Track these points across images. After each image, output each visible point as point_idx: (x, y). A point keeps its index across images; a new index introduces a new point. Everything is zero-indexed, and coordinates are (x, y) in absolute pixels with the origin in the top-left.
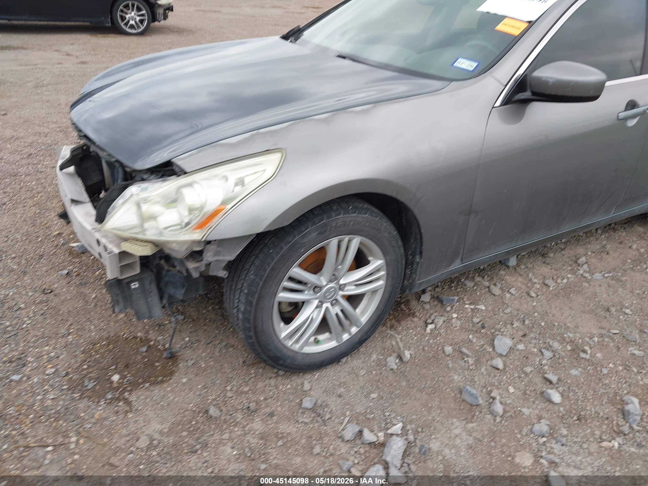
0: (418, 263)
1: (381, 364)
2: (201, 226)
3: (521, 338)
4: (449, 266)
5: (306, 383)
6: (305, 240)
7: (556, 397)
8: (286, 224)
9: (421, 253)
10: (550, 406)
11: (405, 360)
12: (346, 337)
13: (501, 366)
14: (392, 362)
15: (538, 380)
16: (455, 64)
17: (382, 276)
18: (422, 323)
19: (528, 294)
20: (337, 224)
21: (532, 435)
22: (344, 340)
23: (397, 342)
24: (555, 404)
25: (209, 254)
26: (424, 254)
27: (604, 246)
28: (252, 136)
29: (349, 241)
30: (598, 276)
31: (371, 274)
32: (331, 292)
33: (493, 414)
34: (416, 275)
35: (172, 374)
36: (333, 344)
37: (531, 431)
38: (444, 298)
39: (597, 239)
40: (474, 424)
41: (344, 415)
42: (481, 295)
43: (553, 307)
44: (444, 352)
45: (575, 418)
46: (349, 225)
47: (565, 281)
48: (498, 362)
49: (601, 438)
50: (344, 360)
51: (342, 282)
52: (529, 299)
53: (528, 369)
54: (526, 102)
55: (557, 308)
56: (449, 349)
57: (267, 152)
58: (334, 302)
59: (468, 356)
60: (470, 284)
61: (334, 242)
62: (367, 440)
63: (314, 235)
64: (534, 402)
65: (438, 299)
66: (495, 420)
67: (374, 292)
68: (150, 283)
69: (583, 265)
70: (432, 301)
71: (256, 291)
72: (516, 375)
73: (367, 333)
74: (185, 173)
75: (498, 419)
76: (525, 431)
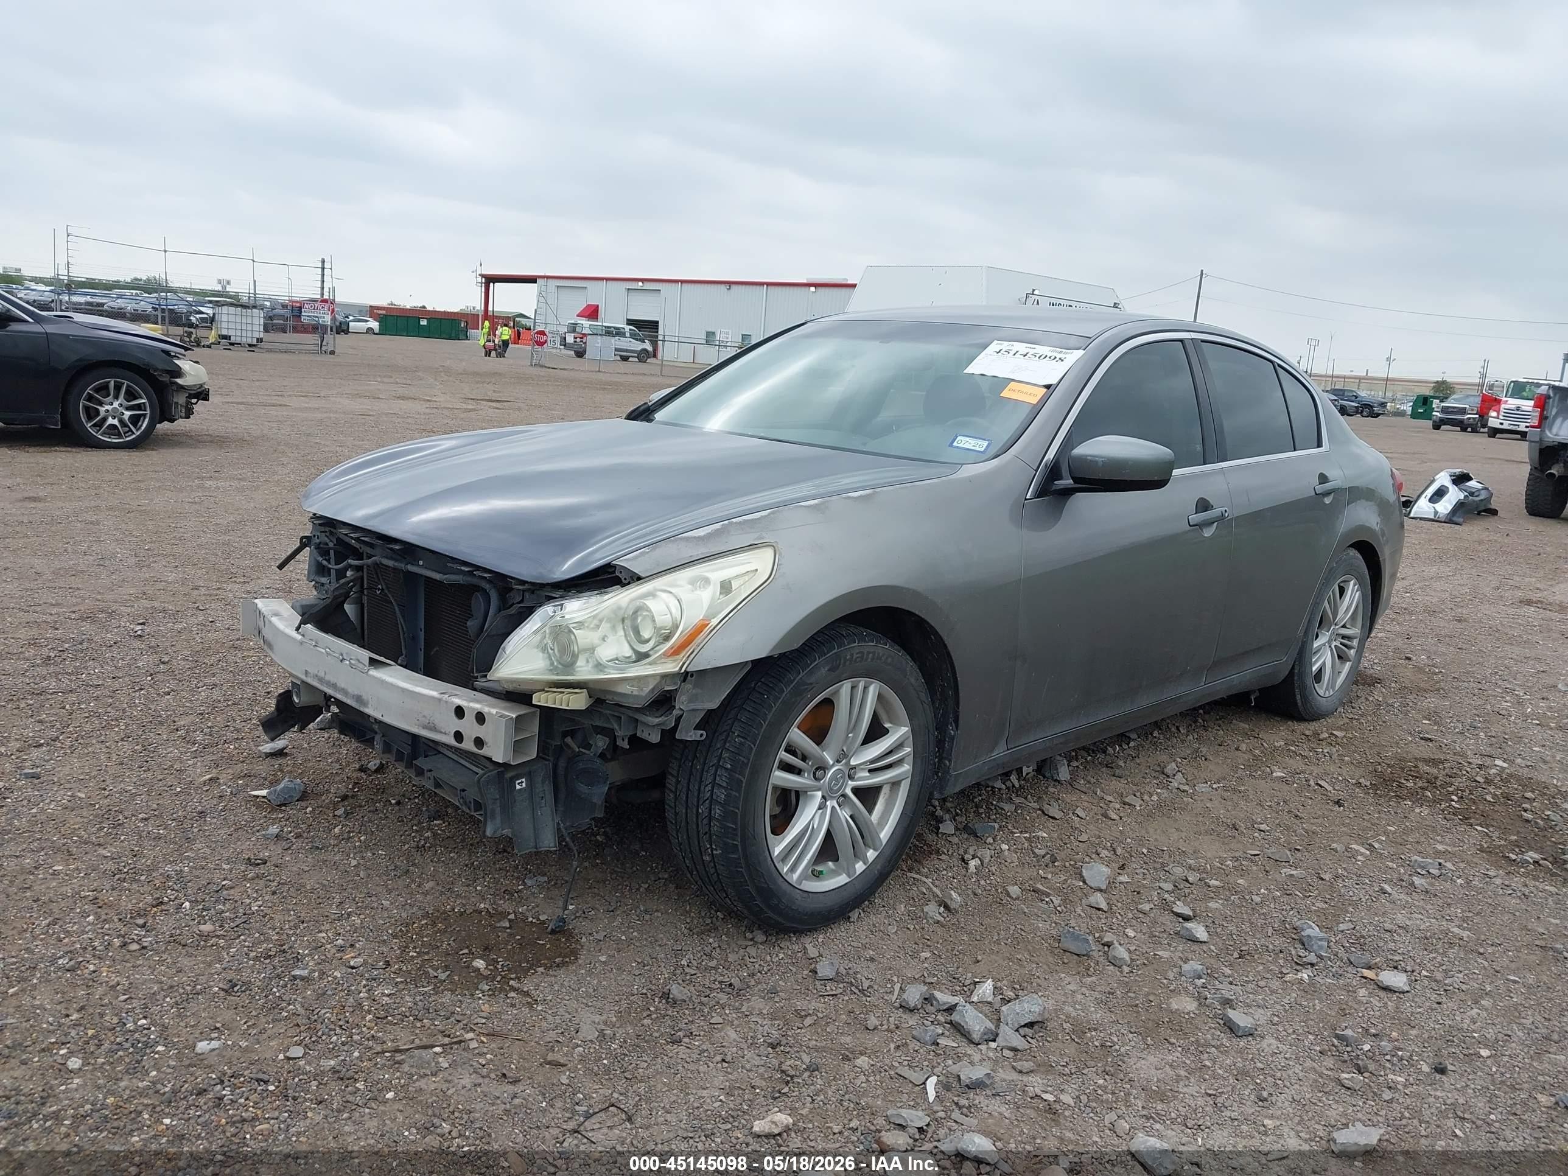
0: (952, 739)
1: (917, 916)
2: (676, 651)
3: (1119, 871)
4: (992, 751)
5: (809, 947)
6: (812, 680)
7: (1201, 933)
8: (796, 646)
9: (956, 721)
10: (1195, 947)
11: (953, 906)
12: (860, 867)
13: (1103, 905)
14: (933, 910)
15: (1167, 919)
16: (955, 444)
17: (908, 755)
18: (955, 861)
19: (1105, 816)
20: (852, 655)
21: (1183, 978)
22: (858, 873)
23: (929, 888)
24: (1201, 942)
25: (684, 698)
26: (961, 722)
27: (1197, 750)
28: (724, 528)
29: (866, 688)
30: (1201, 787)
31: (890, 753)
32: (837, 780)
33: (1115, 963)
34: (950, 761)
35: (574, 953)
36: (842, 879)
37: (1181, 975)
38: (978, 826)
39: (1183, 741)
40: (1094, 978)
41: (891, 981)
42: (1033, 820)
43: (1151, 831)
44: (1008, 895)
45: (1236, 955)
46: (867, 659)
47: (1155, 798)
48: (1099, 900)
49: (1281, 973)
50: (854, 915)
51: (853, 762)
52: (1110, 822)
53: (1147, 907)
54: (1067, 493)
55: (1158, 831)
56: (1014, 890)
57: (752, 546)
58: (842, 799)
59: (1048, 895)
60: (1008, 807)
61: (846, 686)
62: (945, 1004)
63: (824, 671)
64: (1169, 945)
65: (969, 831)
66: (1121, 972)
67: (895, 784)
68: (543, 782)
69: (1174, 775)
70: (958, 833)
71: (748, 764)
72: (1130, 915)
73: (889, 862)
74: (639, 578)
75: (1126, 969)
76: (1171, 975)
